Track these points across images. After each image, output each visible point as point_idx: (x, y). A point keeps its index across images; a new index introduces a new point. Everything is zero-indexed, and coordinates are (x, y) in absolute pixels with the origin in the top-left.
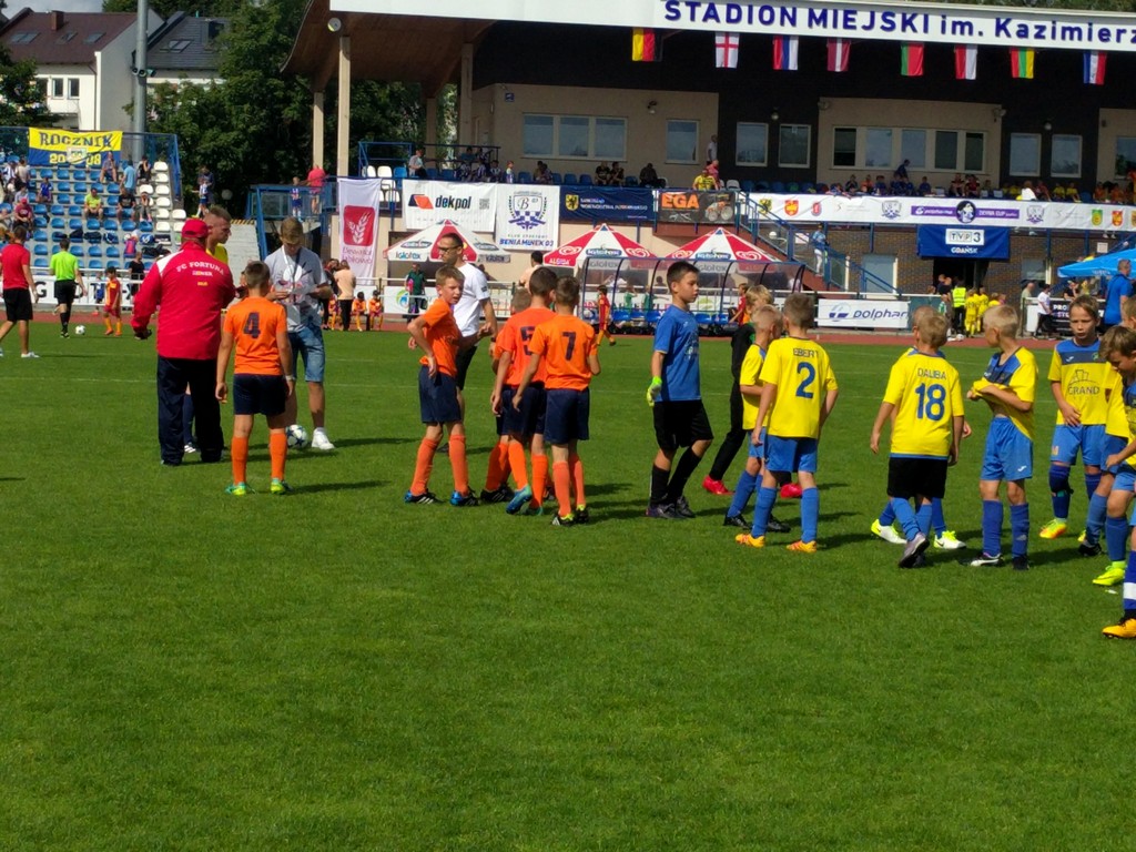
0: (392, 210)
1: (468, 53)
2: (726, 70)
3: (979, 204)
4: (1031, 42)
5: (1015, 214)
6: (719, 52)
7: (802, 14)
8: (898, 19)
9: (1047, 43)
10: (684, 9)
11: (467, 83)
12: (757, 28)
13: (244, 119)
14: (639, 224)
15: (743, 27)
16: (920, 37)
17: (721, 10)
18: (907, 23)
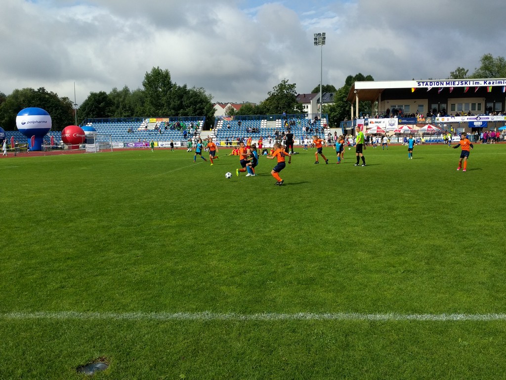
0: (367, 124)
1: (380, 95)
3: (481, 117)
4: (491, 85)
5: (488, 118)
7: (445, 83)
8: (464, 83)
9: (495, 85)
10: (421, 84)
11: (380, 100)
12: (436, 86)
13: (338, 110)
14: (413, 124)
15: (433, 86)
16: (469, 86)
17: (429, 83)
18: (466, 83)
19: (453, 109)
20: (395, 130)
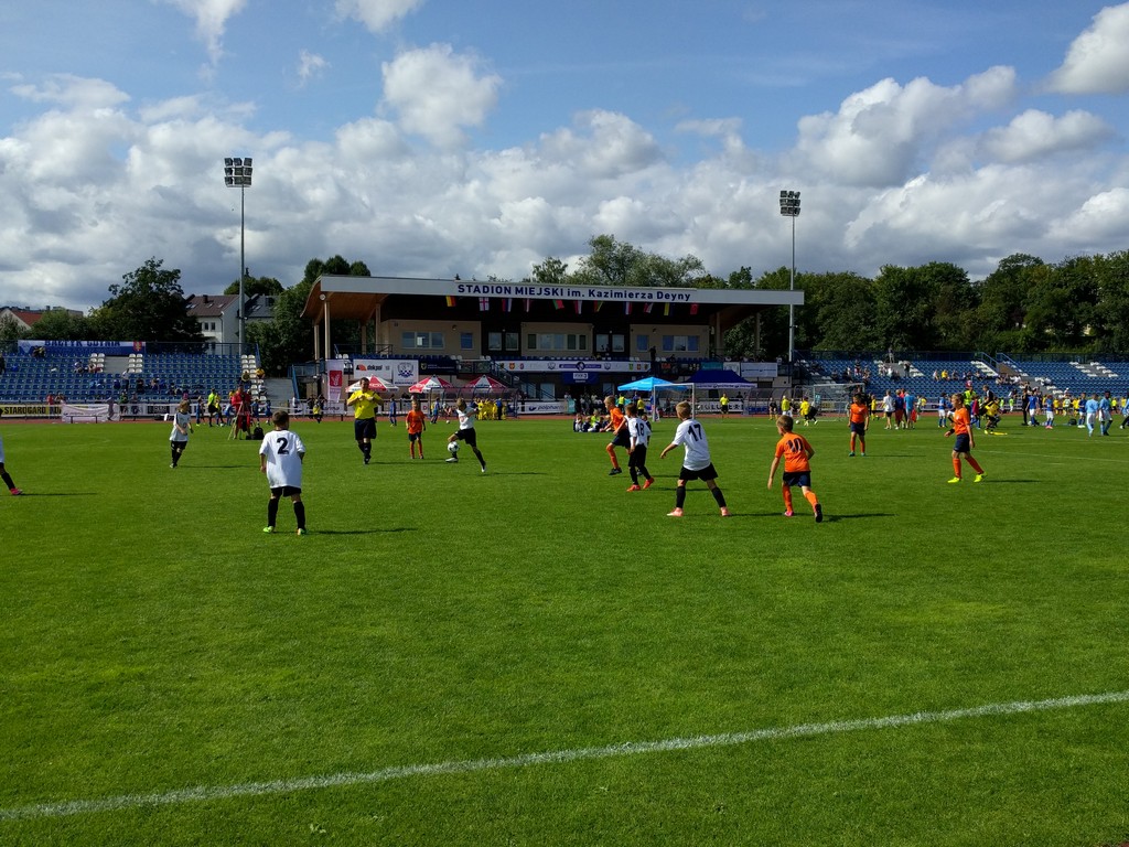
0: (349, 372)
1: (378, 307)
2: (485, 312)
3: (585, 363)
4: (603, 299)
5: (600, 366)
6: (481, 305)
7: (513, 290)
8: (551, 291)
9: (609, 299)
10: (466, 289)
11: (378, 319)
12: (495, 295)
14: (451, 374)
15: (490, 295)
16: (560, 297)
17: (481, 290)
18: (554, 292)
19: (532, 345)
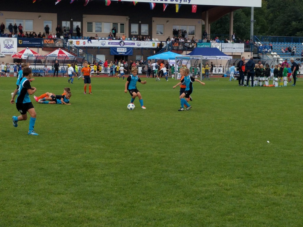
5: (134, 44)
14: (38, 47)
19: (90, 30)
20: (13, 54)
